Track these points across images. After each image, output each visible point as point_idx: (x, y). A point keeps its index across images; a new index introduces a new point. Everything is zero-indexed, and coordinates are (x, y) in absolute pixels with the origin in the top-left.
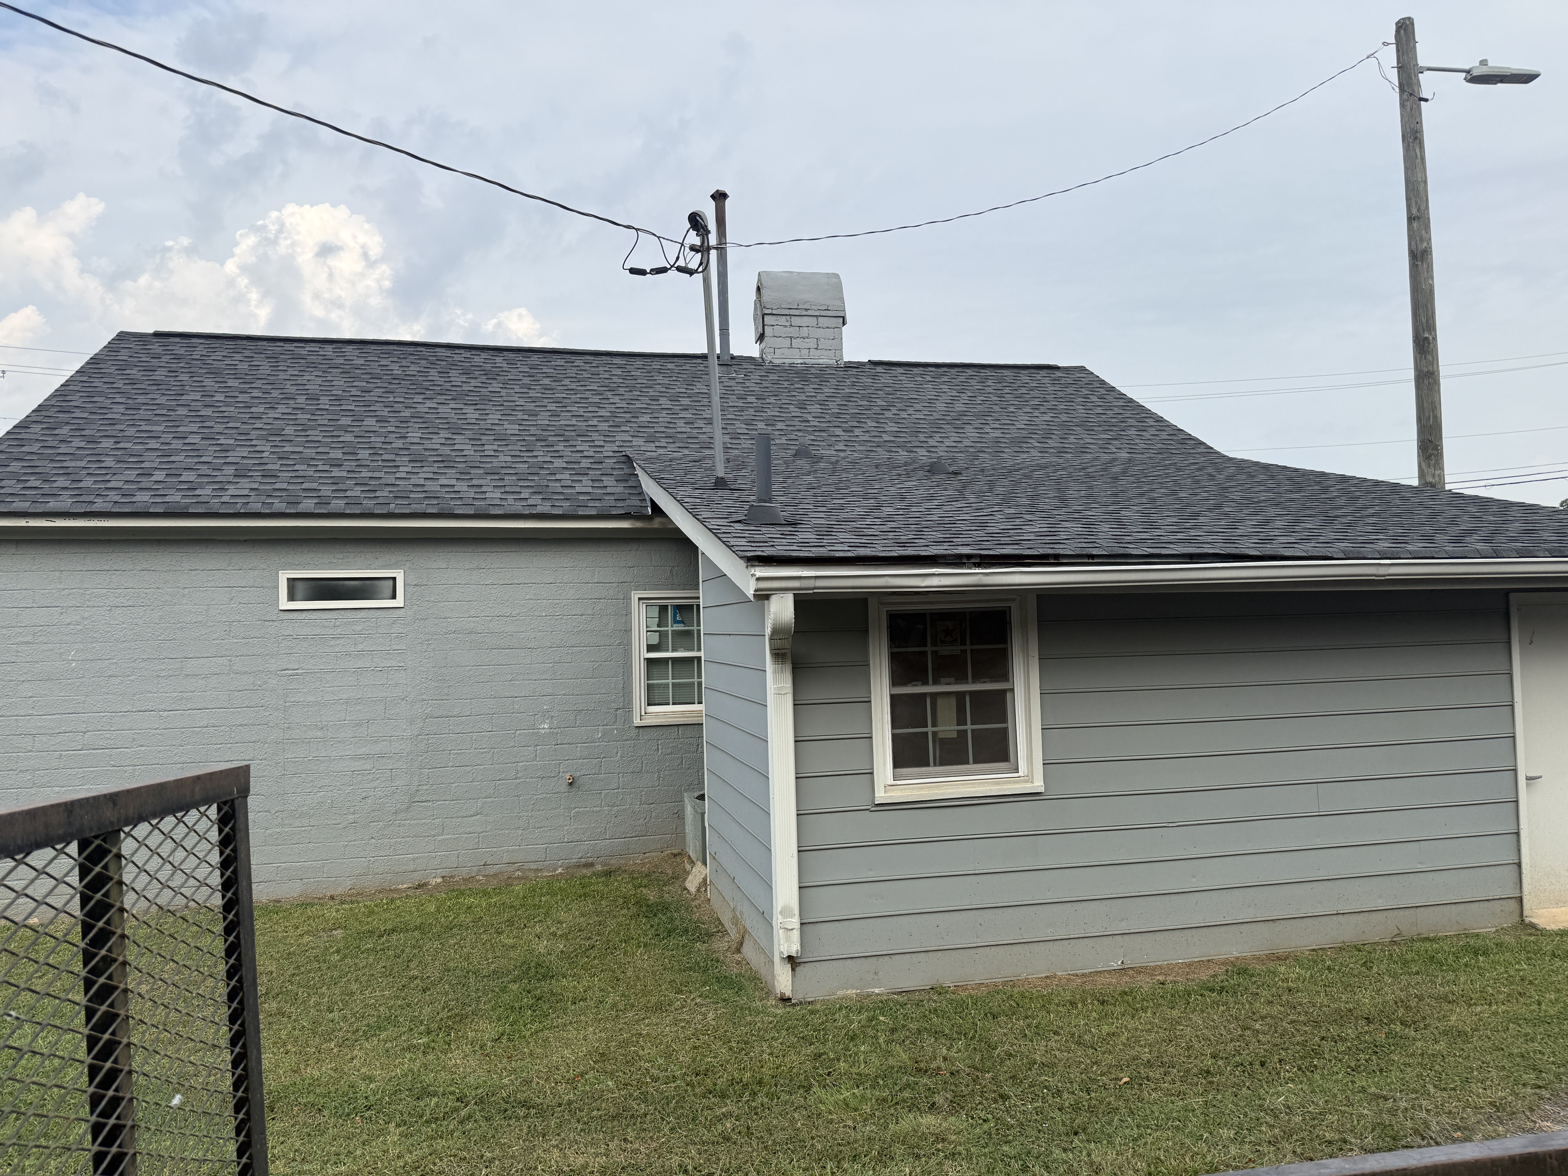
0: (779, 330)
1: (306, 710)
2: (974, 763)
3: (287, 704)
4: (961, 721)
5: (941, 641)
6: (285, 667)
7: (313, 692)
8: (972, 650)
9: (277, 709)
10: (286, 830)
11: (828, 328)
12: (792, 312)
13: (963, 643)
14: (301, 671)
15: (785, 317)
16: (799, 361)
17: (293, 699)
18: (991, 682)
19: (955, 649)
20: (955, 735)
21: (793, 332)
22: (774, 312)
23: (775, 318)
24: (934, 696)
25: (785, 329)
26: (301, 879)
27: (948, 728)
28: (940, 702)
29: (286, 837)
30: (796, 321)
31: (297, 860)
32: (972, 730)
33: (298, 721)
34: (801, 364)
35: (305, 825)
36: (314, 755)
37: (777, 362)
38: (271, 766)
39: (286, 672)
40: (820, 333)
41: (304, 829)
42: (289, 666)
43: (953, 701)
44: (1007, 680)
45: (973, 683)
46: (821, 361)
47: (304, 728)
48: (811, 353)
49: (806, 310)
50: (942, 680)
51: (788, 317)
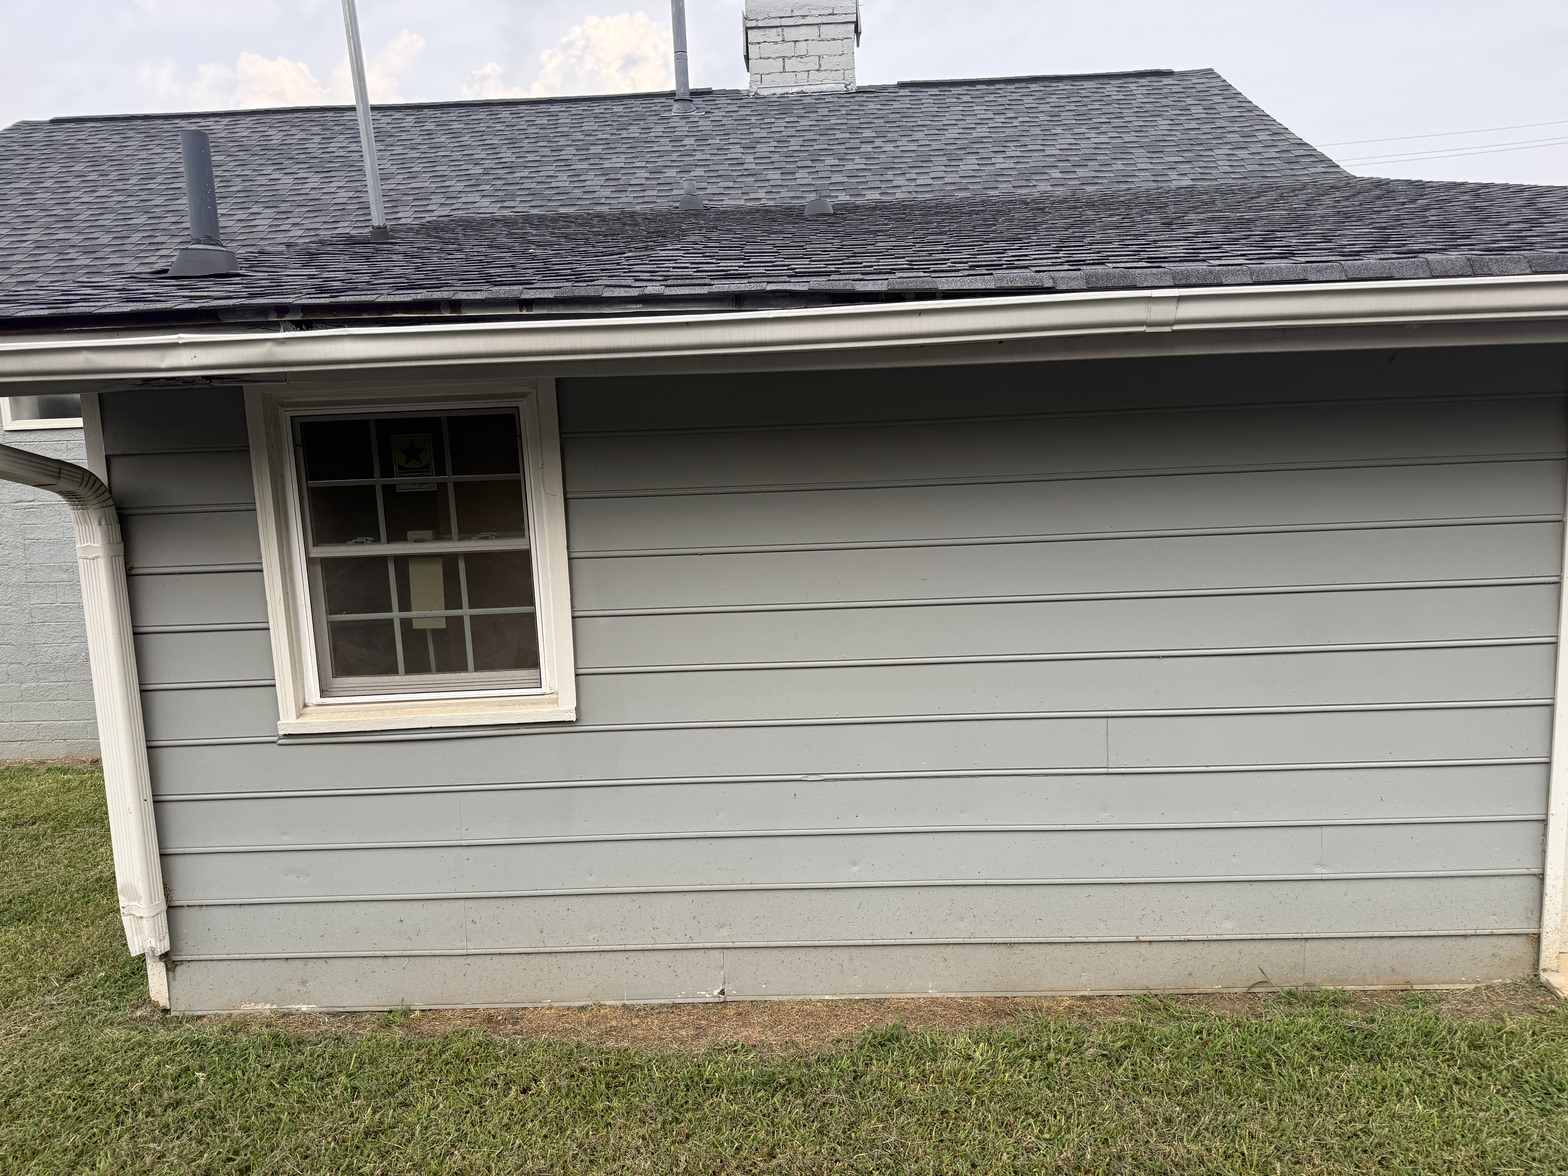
0: (768, 50)
1: (47, 548)
2: (477, 669)
3: (27, 542)
4: (452, 601)
5: (400, 468)
6: (19, 499)
7: (53, 528)
8: (456, 484)
9: (15, 547)
10: (42, 684)
11: (834, 39)
12: (785, 22)
13: (441, 471)
14: (37, 503)
15: (775, 30)
16: (795, 90)
17: (32, 536)
18: (497, 537)
19: (427, 482)
20: (443, 625)
21: (787, 49)
22: (760, 24)
23: (761, 32)
24: (402, 561)
25: (776, 46)
26: (65, 740)
27: (428, 613)
28: (414, 571)
29: (42, 693)
30: (791, 34)
31: (57, 718)
32: (472, 617)
33: (40, 561)
34: (798, 93)
35: (61, 679)
36: (62, 601)
37: (764, 93)
38: (17, 612)
39: (21, 504)
40: (823, 48)
41: (60, 684)
42: (23, 497)
43: (437, 570)
44: (522, 535)
45: (460, 540)
46: (824, 88)
47: (48, 570)
48: (811, 77)
49: (804, 17)
50: (409, 533)
51: (780, 30)
